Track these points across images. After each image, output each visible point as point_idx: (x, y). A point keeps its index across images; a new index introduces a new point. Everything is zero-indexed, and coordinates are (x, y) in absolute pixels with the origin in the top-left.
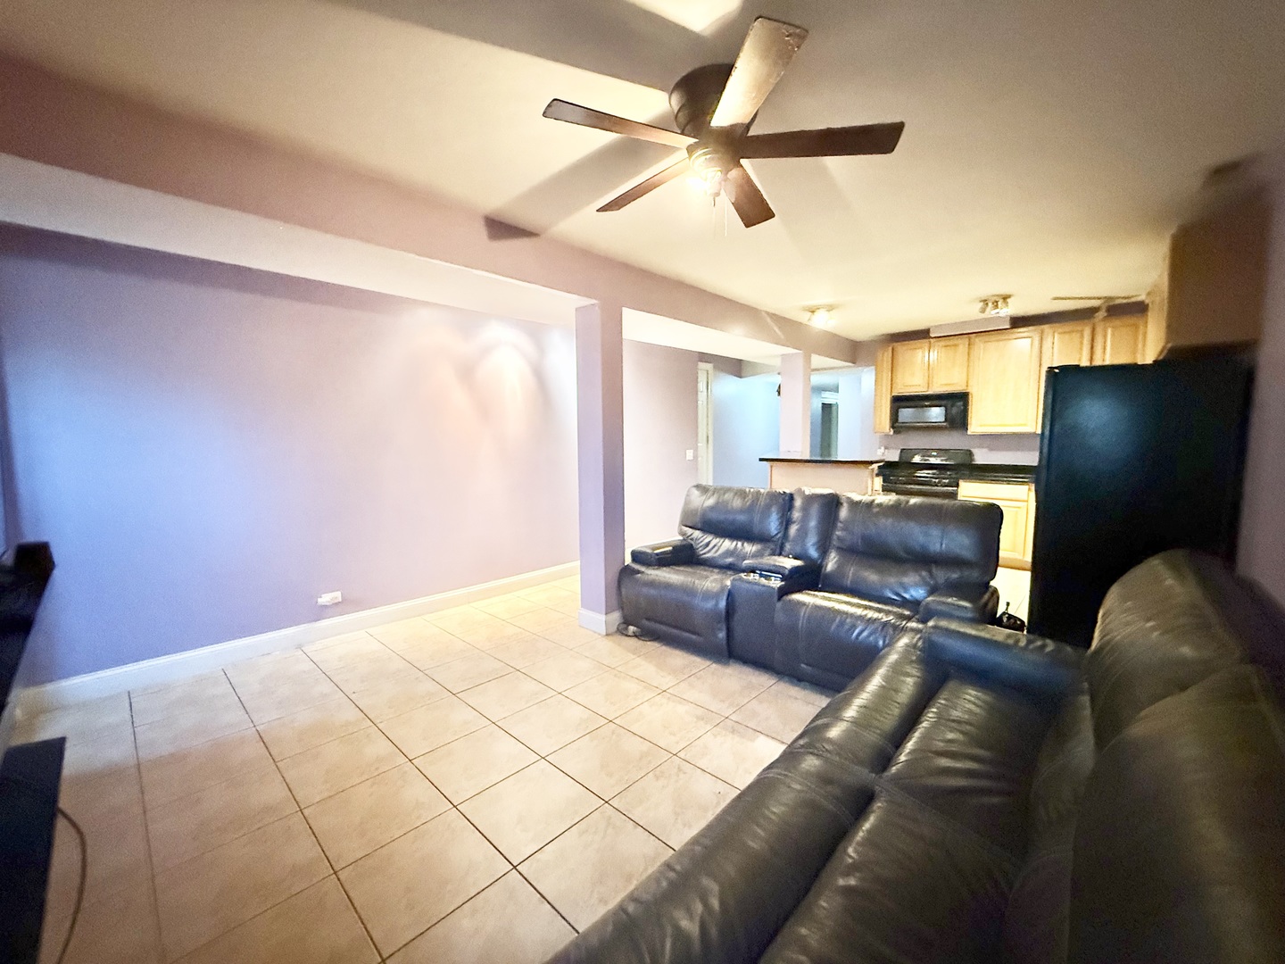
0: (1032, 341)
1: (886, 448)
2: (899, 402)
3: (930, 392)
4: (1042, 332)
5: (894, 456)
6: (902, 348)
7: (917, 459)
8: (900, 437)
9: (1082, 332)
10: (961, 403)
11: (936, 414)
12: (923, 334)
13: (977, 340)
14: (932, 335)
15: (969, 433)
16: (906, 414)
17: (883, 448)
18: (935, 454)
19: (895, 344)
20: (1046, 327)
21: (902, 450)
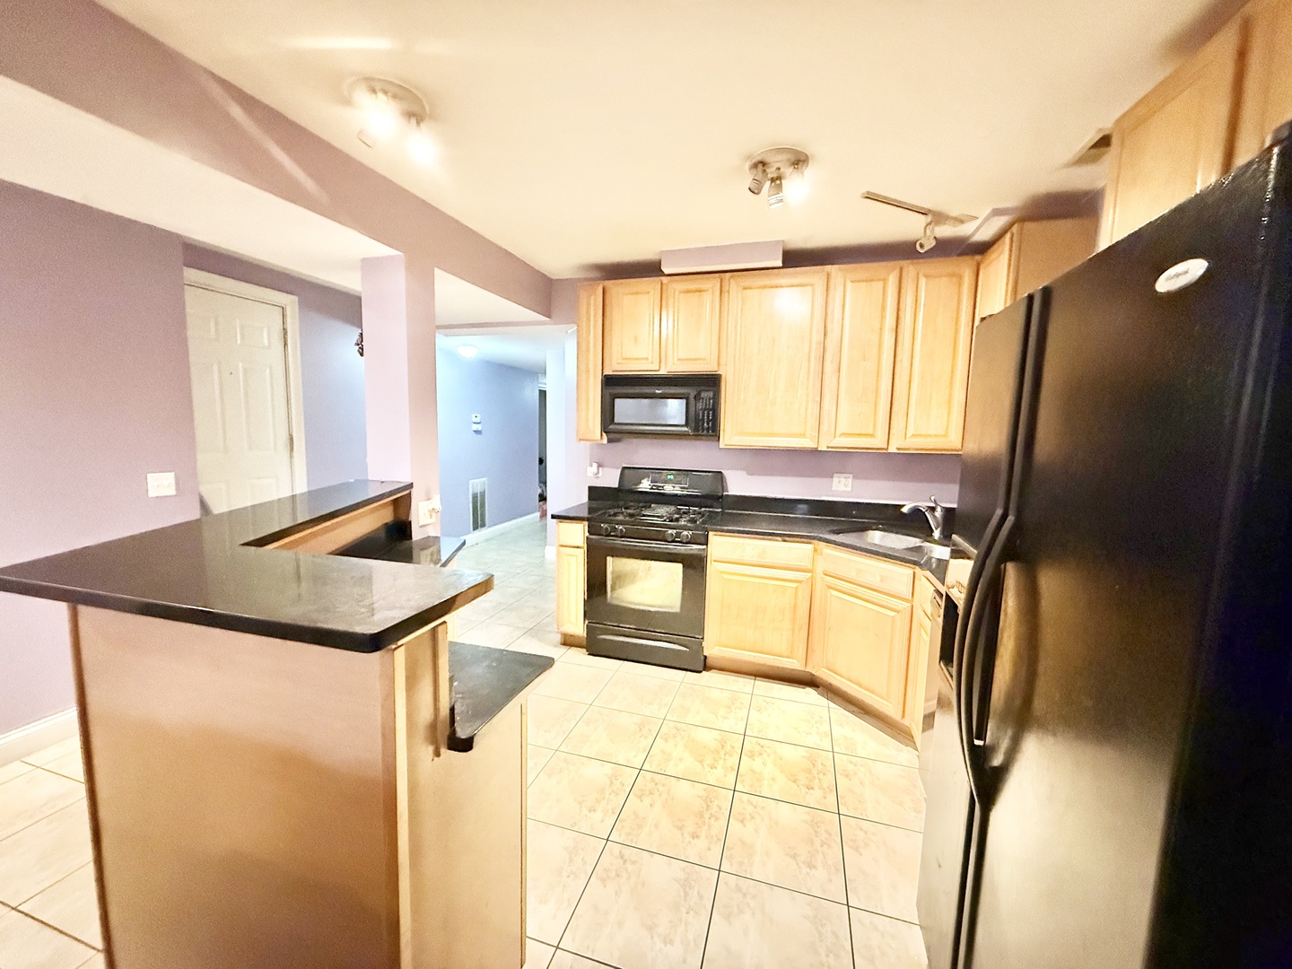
0: (813, 292)
1: (600, 465)
2: (616, 386)
3: (663, 372)
4: (828, 275)
5: (610, 479)
6: (619, 288)
7: (645, 485)
8: (619, 447)
9: (885, 280)
10: (711, 394)
11: (674, 411)
12: (650, 269)
13: (734, 285)
14: (666, 270)
15: (722, 445)
16: (627, 410)
17: (595, 465)
18: (672, 477)
19: (609, 283)
20: (832, 269)
21: (624, 468)
